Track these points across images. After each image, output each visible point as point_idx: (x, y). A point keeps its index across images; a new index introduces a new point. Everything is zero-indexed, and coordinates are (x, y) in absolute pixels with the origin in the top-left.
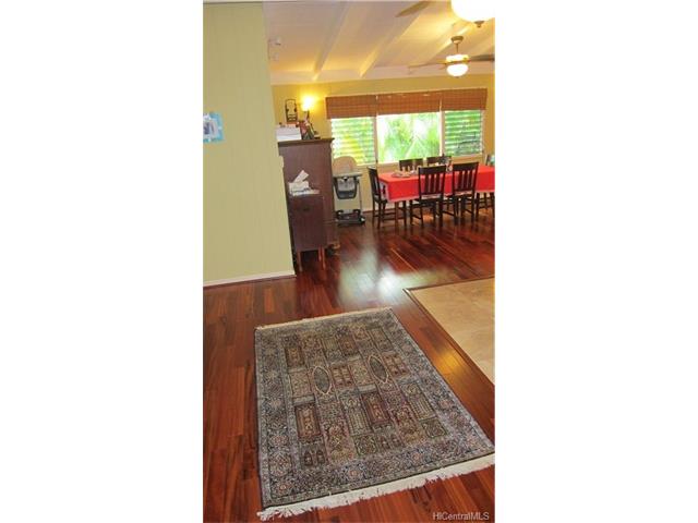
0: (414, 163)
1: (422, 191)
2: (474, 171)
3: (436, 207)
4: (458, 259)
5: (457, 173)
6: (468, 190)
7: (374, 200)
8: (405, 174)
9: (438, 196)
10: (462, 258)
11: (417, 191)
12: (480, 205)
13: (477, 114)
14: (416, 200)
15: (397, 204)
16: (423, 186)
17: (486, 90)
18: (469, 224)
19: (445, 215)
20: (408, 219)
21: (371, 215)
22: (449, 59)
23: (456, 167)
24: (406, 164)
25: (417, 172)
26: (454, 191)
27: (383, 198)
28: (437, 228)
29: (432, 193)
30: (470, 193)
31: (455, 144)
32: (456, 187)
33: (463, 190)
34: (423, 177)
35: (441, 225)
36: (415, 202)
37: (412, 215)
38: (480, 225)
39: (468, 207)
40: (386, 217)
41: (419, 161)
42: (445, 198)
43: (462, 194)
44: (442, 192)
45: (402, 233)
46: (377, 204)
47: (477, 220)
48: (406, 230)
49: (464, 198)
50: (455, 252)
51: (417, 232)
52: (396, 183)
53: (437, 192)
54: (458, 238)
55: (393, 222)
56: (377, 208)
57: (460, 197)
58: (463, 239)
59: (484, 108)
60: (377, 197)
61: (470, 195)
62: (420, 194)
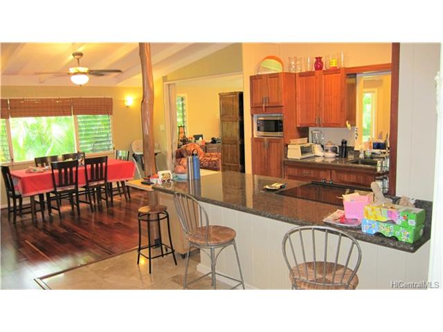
0: (49, 160)
1: (57, 184)
2: (104, 164)
3: (73, 198)
4: (93, 242)
5: (89, 166)
6: (101, 180)
7: (9, 196)
8: (39, 169)
9: (73, 187)
10: (96, 241)
11: (51, 184)
12: (114, 193)
13: (106, 117)
14: (52, 192)
15: (32, 197)
16: (57, 178)
17: (111, 99)
18: (105, 210)
19: (81, 205)
20: (46, 212)
21: (7, 211)
22: (72, 70)
23: (88, 161)
24: (41, 161)
25: (50, 167)
26: (88, 182)
27: (17, 193)
28: (77, 217)
29: (66, 185)
30: (102, 182)
31: (91, 143)
32: (89, 179)
33: (96, 181)
34: (56, 171)
35: (79, 214)
36: (52, 195)
37: (50, 208)
38: (115, 209)
39: (103, 195)
40: (24, 211)
41: (54, 158)
42: (80, 189)
43: (96, 184)
44: (76, 184)
45: (41, 226)
46: (11, 200)
47: (112, 206)
48: (44, 221)
49: (99, 187)
50: (90, 236)
51: (56, 223)
52: (29, 177)
53: (71, 184)
54: (95, 223)
55: (29, 216)
56: (12, 205)
57: (95, 186)
58: (101, 223)
59: (111, 114)
60: (11, 192)
61: (103, 185)
62: (55, 187)
